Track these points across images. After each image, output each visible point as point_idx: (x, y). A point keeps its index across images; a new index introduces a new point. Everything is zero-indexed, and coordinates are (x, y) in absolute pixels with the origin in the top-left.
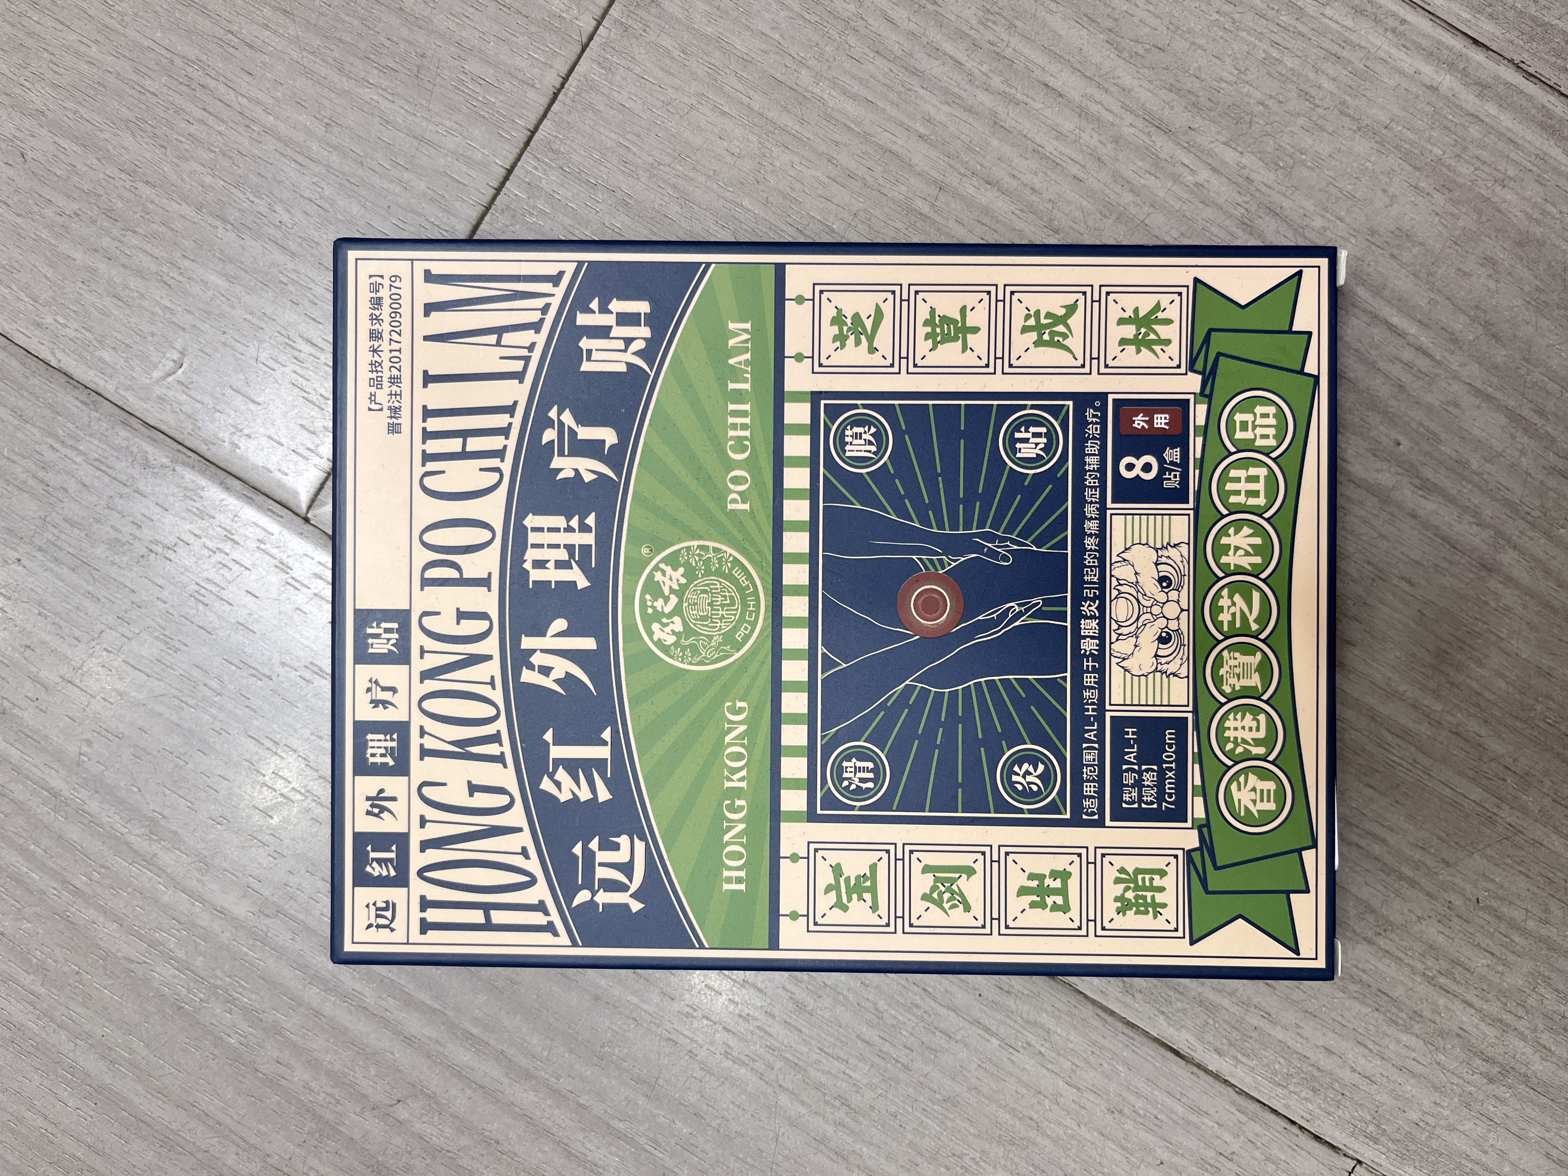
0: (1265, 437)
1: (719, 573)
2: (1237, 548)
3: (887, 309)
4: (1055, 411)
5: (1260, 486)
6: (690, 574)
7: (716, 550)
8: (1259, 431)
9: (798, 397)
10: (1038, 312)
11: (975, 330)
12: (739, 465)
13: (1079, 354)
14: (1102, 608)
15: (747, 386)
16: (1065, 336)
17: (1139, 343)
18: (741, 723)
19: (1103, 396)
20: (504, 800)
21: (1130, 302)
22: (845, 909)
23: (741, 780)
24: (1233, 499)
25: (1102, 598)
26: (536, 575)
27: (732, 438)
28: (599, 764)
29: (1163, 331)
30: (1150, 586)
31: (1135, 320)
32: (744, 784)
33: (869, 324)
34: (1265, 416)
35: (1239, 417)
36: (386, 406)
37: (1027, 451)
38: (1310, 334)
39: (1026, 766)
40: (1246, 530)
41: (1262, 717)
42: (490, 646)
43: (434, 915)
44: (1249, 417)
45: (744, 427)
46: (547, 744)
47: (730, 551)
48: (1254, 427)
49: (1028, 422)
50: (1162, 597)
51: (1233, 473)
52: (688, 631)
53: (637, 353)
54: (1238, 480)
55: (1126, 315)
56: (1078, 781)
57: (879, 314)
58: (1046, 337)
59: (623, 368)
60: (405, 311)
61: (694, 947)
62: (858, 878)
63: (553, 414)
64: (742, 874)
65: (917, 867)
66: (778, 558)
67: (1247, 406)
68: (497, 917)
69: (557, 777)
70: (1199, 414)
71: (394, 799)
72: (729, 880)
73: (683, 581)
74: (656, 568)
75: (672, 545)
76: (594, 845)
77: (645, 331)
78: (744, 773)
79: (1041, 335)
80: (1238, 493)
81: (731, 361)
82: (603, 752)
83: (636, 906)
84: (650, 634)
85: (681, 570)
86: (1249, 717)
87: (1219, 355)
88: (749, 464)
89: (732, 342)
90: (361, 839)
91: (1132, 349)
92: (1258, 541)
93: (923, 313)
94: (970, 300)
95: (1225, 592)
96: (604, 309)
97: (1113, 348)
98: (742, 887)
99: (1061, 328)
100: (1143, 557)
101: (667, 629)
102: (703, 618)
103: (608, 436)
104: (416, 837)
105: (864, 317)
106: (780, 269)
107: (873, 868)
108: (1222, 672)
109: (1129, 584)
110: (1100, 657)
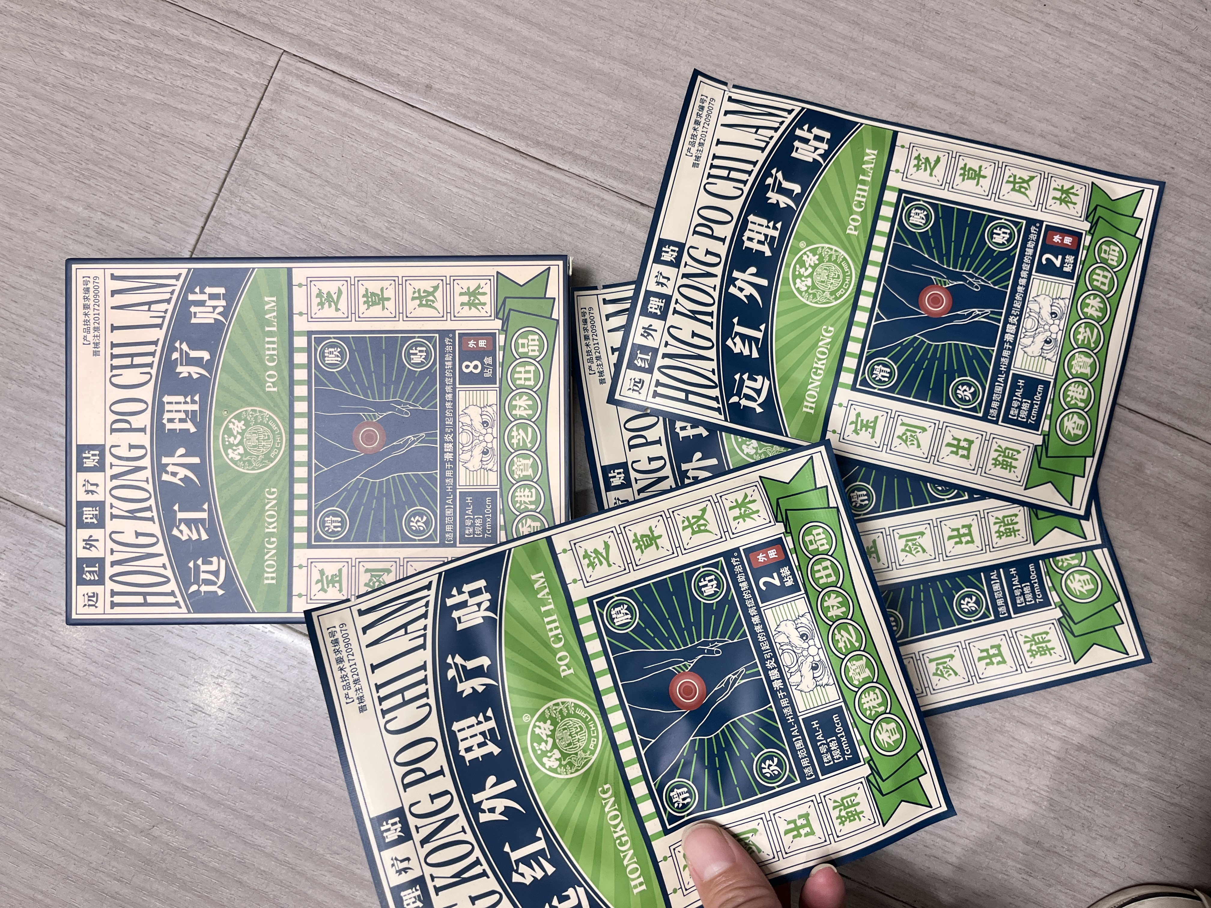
0: (533, 351)
1: (262, 423)
2: (520, 407)
3: (344, 289)
4: (429, 339)
5: (531, 375)
6: (247, 424)
7: (260, 412)
8: (530, 348)
9: (300, 334)
10: (419, 290)
11: (388, 299)
12: (271, 368)
13: (441, 311)
14: (454, 438)
15: (274, 329)
16: (433, 302)
17: (470, 304)
18: (274, 499)
19: (453, 332)
20: (154, 540)
21: (465, 284)
22: (326, 591)
23: (274, 528)
24: (518, 382)
25: (454, 432)
26: (169, 426)
27: (268, 355)
28: (202, 521)
29: (482, 299)
30: (478, 426)
31: (468, 293)
32: (275, 530)
33: (335, 297)
34: (533, 340)
35: (520, 341)
36: (92, 342)
37: (416, 359)
38: (554, 299)
39: (417, 518)
40: (525, 398)
41: (533, 490)
42: (146, 462)
43: (117, 599)
44: (525, 341)
45: (274, 349)
46: (175, 511)
47: (267, 412)
48: (528, 346)
49: (417, 345)
50: (484, 432)
51: (518, 369)
52: (246, 453)
53: (219, 314)
54: (520, 372)
55: (463, 291)
56: (443, 525)
57: (340, 292)
58: (424, 302)
59: (212, 321)
60: (101, 294)
61: (249, 612)
62: (332, 576)
63: (177, 345)
64: (274, 575)
65: (362, 570)
66: (292, 415)
67: (524, 335)
68: (150, 599)
69: (180, 528)
70: (501, 339)
71: (97, 540)
72: (267, 578)
73: (244, 428)
74: (230, 422)
75: (238, 409)
76: (200, 562)
77: (223, 303)
78: (275, 524)
79: (421, 301)
80: (520, 379)
81: (267, 317)
82: (204, 515)
83: (220, 592)
84: (227, 455)
85: (243, 422)
86: (527, 490)
87: (510, 310)
88: (277, 368)
89: (267, 307)
90: (81, 561)
91: (466, 308)
92: (530, 403)
93: (362, 291)
94: (385, 284)
95: (515, 429)
96: (202, 292)
97: (458, 307)
98: (274, 582)
99: (431, 298)
100: (474, 412)
101: (236, 452)
102: (254, 446)
103: (205, 355)
104: (109, 559)
105: (332, 293)
106: (290, 270)
107: (340, 571)
108: (514, 468)
109: (468, 425)
110: (454, 462)
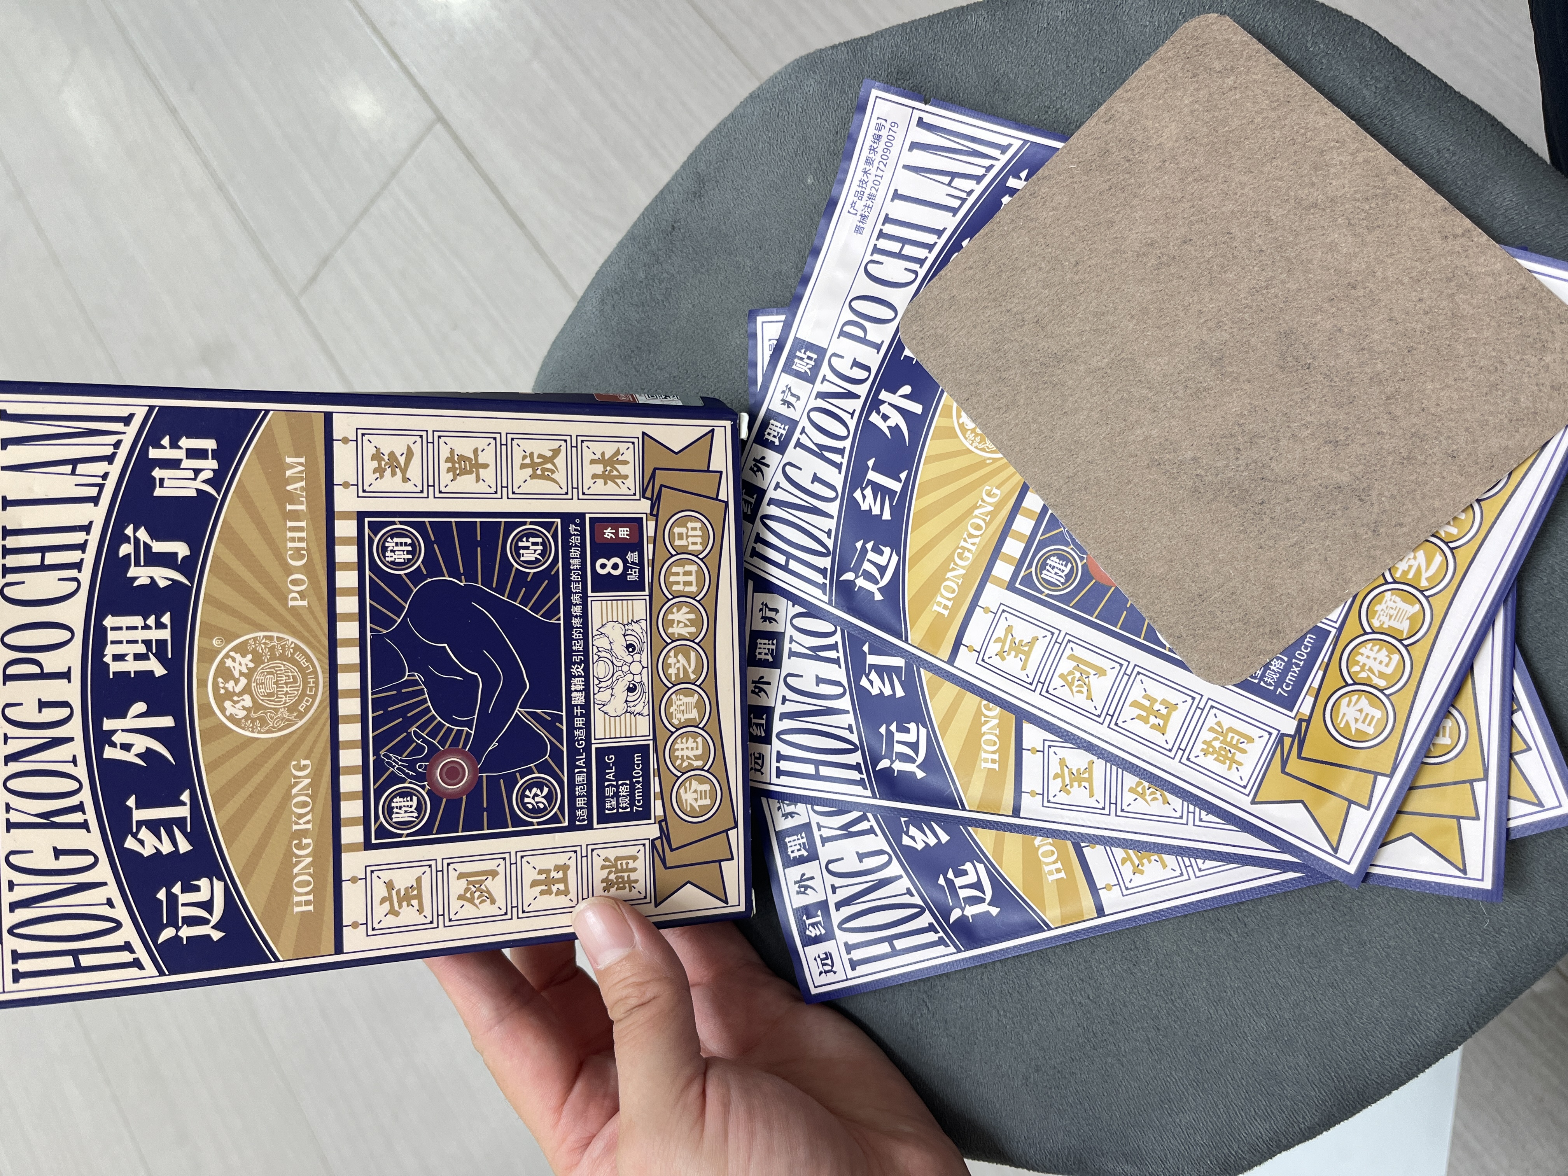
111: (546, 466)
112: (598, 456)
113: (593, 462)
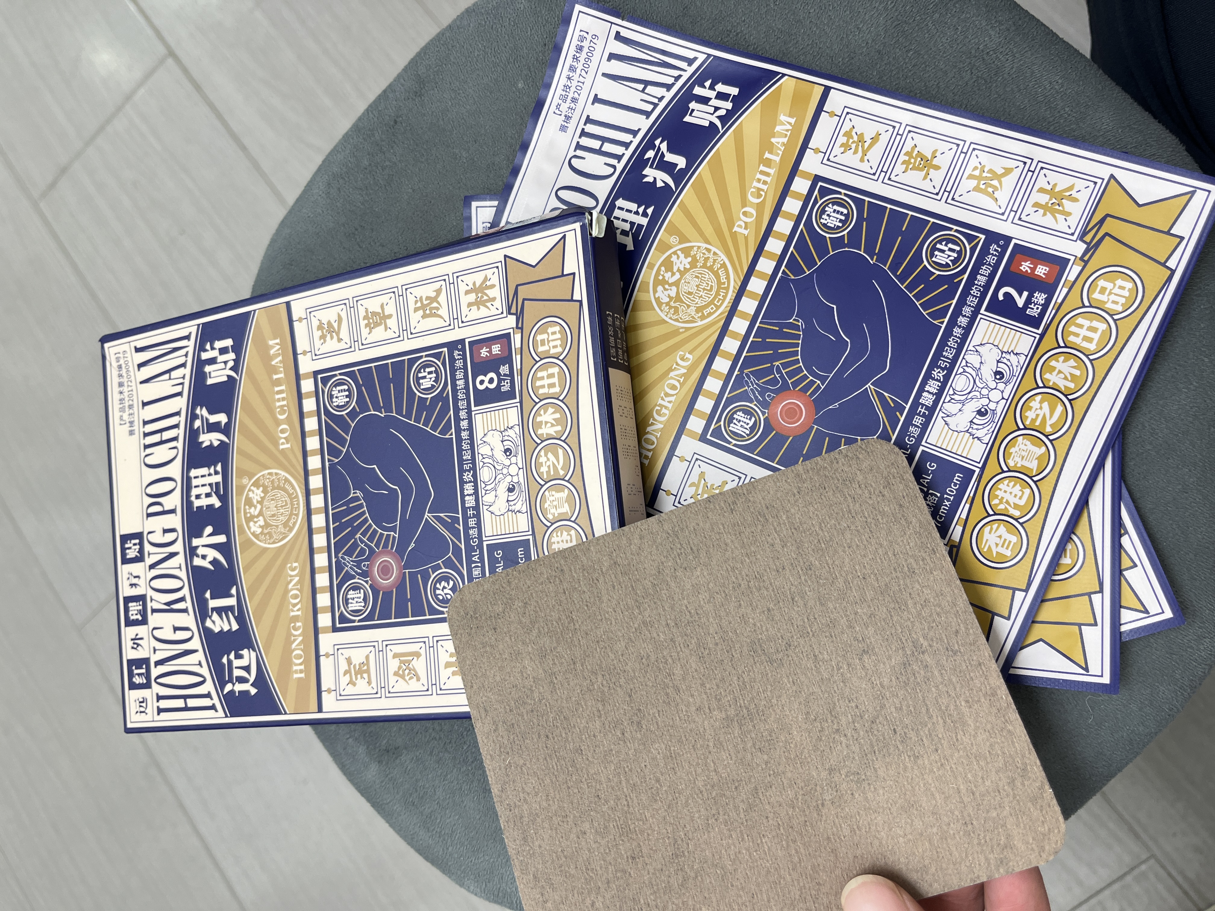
111: (432, 306)
112: (471, 286)
113: (467, 292)
